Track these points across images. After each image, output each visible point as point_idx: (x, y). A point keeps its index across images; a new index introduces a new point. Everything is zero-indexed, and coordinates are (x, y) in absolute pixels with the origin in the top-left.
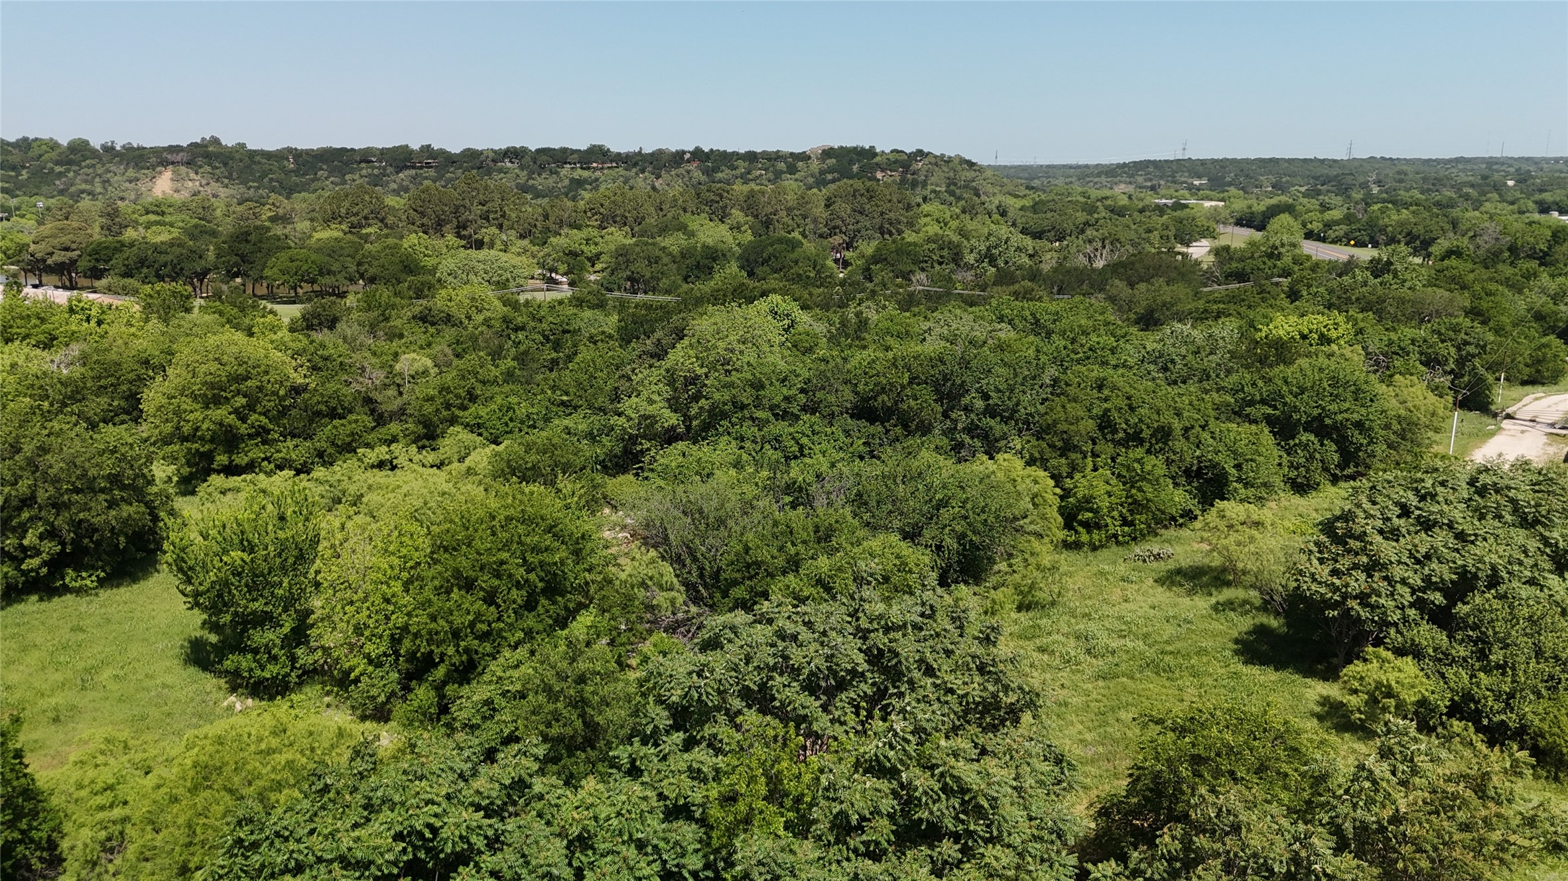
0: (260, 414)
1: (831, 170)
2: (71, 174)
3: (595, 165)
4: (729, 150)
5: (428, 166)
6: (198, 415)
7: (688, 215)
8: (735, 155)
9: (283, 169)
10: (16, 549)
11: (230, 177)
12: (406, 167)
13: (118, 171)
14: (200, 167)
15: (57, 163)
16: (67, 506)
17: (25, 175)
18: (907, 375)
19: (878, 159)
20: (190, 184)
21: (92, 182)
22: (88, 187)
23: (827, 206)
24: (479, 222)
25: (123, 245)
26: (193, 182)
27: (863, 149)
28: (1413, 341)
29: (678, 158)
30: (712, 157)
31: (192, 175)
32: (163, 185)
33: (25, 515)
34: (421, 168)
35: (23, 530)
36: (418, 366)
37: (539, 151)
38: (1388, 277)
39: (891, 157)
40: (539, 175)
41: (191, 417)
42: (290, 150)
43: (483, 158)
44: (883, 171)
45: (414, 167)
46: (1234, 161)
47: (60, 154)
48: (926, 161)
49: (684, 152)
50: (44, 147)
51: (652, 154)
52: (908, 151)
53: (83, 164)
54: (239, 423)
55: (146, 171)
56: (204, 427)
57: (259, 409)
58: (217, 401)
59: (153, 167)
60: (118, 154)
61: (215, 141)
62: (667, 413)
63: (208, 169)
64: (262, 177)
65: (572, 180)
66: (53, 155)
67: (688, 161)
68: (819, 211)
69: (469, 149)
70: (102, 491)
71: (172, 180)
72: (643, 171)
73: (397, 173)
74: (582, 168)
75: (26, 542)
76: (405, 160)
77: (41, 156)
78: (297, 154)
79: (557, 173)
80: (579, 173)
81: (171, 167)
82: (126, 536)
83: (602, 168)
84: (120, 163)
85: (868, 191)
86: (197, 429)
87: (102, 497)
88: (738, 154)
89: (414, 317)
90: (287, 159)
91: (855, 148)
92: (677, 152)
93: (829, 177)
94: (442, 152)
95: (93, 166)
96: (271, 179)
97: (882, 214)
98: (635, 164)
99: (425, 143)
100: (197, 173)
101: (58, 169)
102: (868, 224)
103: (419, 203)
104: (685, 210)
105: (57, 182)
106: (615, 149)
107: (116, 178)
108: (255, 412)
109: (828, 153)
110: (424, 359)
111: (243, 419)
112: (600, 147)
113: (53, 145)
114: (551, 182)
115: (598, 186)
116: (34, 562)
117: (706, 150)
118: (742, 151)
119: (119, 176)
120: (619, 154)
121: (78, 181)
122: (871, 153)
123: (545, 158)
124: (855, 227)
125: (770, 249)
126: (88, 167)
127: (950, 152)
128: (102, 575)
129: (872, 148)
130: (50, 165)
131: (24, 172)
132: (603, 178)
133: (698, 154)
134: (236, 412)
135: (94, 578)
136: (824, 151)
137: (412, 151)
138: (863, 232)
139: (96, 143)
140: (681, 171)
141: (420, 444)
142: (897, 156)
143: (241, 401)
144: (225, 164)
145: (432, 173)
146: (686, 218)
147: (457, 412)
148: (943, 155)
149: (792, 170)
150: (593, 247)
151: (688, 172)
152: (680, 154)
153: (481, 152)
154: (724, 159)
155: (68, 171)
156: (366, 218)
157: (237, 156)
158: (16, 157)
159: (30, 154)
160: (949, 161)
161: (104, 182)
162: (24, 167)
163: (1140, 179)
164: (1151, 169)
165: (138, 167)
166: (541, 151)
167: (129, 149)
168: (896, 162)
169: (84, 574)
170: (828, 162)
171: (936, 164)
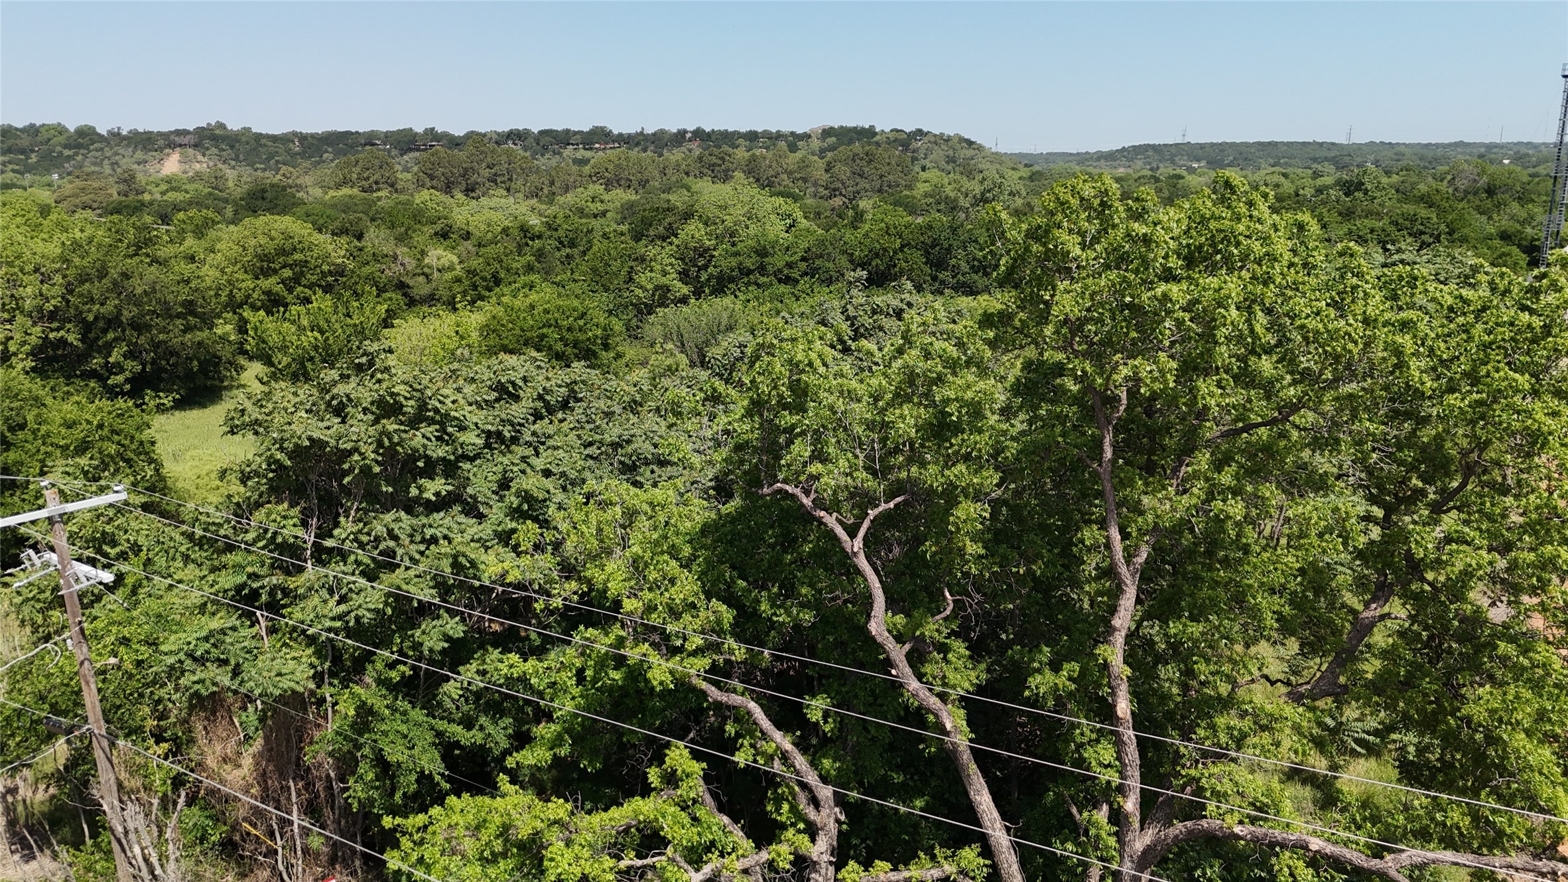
0: (304, 286)
1: (831, 149)
2: (80, 158)
3: (597, 146)
4: (730, 130)
5: (432, 148)
6: (250, 284)
7: (691, 178)
8: (736, 135)
9: (288, 151)
10: (102, 367)
11: (237, 159)
12: (410, 150)
13: (126, 154)
14: (208, 149)
15: (66, 147)
16: (148, 327)
17: (34, 158)
18: (899, 241)
19: (878, 138)
20: (198, 166)
21: (101, 164)
22: (97, 169)
23: (827, 171)
24: (487, 185)
25: (143, 205)
26: (202, 164)
27: (863, 129)
28: (1372, 231)
29: (680, 138)
30: (713, 138)
31: (200, 157)
32: (172, 165)
33: (111, 335)
34: (425, 150)
35: (108, 348)
36: (445, 262)
37: (542, 133)
38: (1358, 194)
39: (890, 136)
40: (542, 155)
41: (244, 285)
42: (295, 134)
45: (418, 150)
46: (1233, 145)
47: (69, 138)
48: (926, 139)
49: (685, 132)
50: (52, 132)
51: (654, 134)
52: (907, 131)
53: (92, 147)
54: (285, 293)
55: (154, 153)
56: (255, 296)
57: (303, 281)
58: (266, 273)
59: (161, 149)
60: (125, 138)
61: (221, 126)
62: (679, 284)
63: (216, 151)
64: (268, 159)
65: (576, 160)
66: (61, 139)
67: (690, 140)
68: (820, 174)
69: (473, 132)
70: (179, 316)
71: (180, 162)
72: (645, 150)
73: (402, 155)
74: (585, 149)
75: (111, 360)
76: (411, 142)
77: (49, 140)
78: (303, 137)
79: (559, 153)
80: (582, 153)
81: (178, 149)
82: (199, 360)
83: (605, 148)
84: (128, 146)
85: (867, 155)
86: (248, 296)
87: (178, 322)
88: (739, 133)
89: (436, 234)
90: (293, 142)
91: (855, 128)
92: (679, 131)
94: (446, 135)
95: (102, 149)
96: (277, 162)
97: (881, 176)
98: (638, 144)
99: (431, 126)
100: (204, 155)
101: (67, 152)
102: (868, 186)
103: (429, 166)
104: (687, 174)
105: (66, 165)
106: (616, 130)
107: (125, 160)
108: (300, 285)
109: (827, 132)
110: (450, 255)
111: (290, 291)
112: (602, 129)
113: (60, 130)
114: (554, 162)
116: (120, 378)
117: (708, 130)
118: (743, 130)
119: (128, 160)
120: (620, 135)
121: (86, 163)
122: (870, 132)
123: (548, 139)
124: (854, 189)
126: (96, 150)
127: (950, 132)
128: (178, 396)
129: (872, 127)
130: (59, 148)
131: (33, 155)
133: (699, 134)
134: (283, 282)
135: (170, 398)
136: (824, 131)
137: (416, 134)
138: (862, 193)
139: (102, 130)
140: (683, 149)
142: (897, 135)
143: (287, 273)
144: (232, 147)
146: (689, 180)
148: (942, 134)
149: (793, 147)
150: (599, 204)
151: (690, 150)
152: (682, 133)
153: (484, 135)
154: (728, 138)
155: (76, 154)
156: (376, 183)
157: (244, 139)
158: (25, 142)
159: (39, 139)
160: (948, 140)
161: (113, 164)
162: (32, 151)
164: (1150, 153)
165: (145, 149)
166: (543, 133)
167: (135, 133)
168: (896, 140)
169: (161, 394)
170: (828, 140)
171: (936, 143)
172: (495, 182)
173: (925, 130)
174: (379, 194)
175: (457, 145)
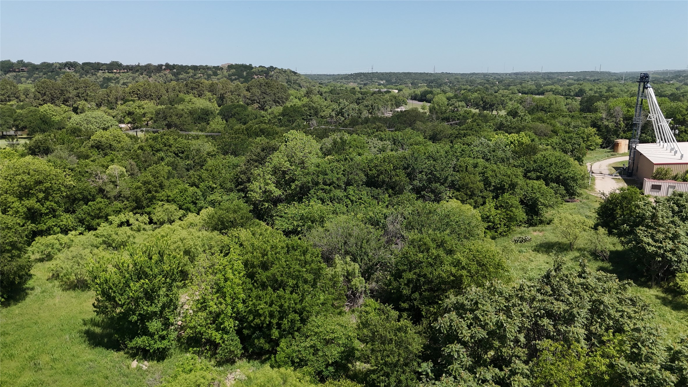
1: (233, 75)
3: (115, 71)
4: (183, 65)
5: (23, 71)
8: (186, 67)
12: (10, 71)
18: (392, 166)
19: (254, 70)
23: (246, 90)
24: (75, 98)
27: (246, 65)
29: (159, 68)
30: (175, 68)
34: (19, 72)
39: (259, 69)
40: (86, 75)
43: (53, 67)
44: (256, 75)
45: (15, 71)
46: (394, 73)
48: (275, 71)
49: (162, 65)
51: (146, 66)
52: (267, 67)
54: (41, 207)
57: (51, 198)
58: (28, 196)
65: (104, 78)
67: (165, 69)
69: (45, 63)
72: (142, 74)
73: (5, 74)
74: (108, 72)
76: (10, 67)
79: (95, 75)
80: (107, 75)
82: (19, 276)
83: (119, 73)
85: (267, 84)
88: (188, 66)
91: (243, 65)
93: (233, 77)
94: (29, 64)
98: (137, 71)
99: (21, 59)
102: (269, 99)
103: (41, 88)
104: (180, 92)
106: (124, 64)
108: (49, 200)
109: (230, 67)
110: (121, 168)
111: (43, 205)
112: (117, 63)
114: (93, 78)
115: (119, 81)
117: (172, 64)
120: (127, 66)
122: (250, 67)
123: (88, 67)
124: (264, 100)
125: (235, 110)
127: (285, 68)
129: (251, 65)
132: (121, 77)
133: (168, 66)
134: (39, 201)
136: (229, 66)
137: (13, 64)
138: (268, 103)
140: (161, 74)
141: (135, 212)
142: (262, 69)
143: (41, 195)
145: (25, 74)
147: (155, 194)
148: (282, 69)
149: (215, 74)
150: (142, 110)
151: (165, 75)
152: (160, 66)
153: (53, 64)
154: (182, 69)
160: (285, 71)
163: (359, 81)
164: (362, 76)
166: (84, 64)
168: (262, 71)
170: (231, 70)
171: (280, 73)
172: (78, 96)
173: (274, 67)
174: (11, 103)
175: (38, 69)
